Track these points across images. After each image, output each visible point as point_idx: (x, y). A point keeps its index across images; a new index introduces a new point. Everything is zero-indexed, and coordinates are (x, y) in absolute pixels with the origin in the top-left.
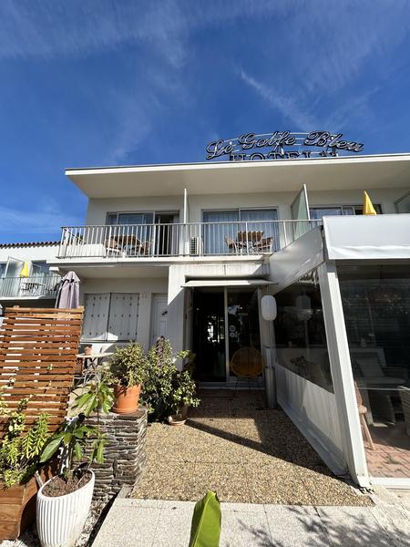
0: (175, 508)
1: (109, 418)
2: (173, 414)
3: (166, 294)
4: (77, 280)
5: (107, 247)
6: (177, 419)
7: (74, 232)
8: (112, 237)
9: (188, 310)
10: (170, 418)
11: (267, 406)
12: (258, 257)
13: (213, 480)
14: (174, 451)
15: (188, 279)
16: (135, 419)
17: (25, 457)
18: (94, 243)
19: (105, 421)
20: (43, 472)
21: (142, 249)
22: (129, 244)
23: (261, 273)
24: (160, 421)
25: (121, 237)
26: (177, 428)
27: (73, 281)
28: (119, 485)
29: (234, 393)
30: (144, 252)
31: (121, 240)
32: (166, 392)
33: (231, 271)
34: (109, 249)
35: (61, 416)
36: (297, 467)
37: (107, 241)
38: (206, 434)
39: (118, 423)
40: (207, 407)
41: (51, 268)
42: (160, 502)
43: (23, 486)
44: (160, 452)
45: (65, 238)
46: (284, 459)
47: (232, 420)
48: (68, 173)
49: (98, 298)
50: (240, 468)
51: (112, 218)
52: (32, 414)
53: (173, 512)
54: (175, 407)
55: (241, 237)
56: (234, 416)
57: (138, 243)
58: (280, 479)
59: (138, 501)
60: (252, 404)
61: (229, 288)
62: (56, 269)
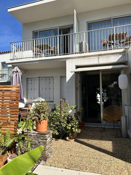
0: (62, 171)
1: (34, 133)
2: (69, 136)
3: (66, 77)
4: (19, 71)
5: (33, 51)
6: (70, 138)
7: (16, 45)
8: (36, 46)
9: (78, 85)
10: (68, 138)
11: (121, 136)
12: (122, 50)
13: (82, 163)
14: (67, 151)
15: (77, 67)
16: (45, 134)
17: (2, 145)
18: (27, 50)
19: (32, 135)
20: (10, 152)
21: (52, 51)
22: (45, 49)
23: (122, 61)
24: (62, 139)
25: (40, 45)
26: (70, 142)
27: (17, 71)
28: (41, 160)
29: (104, 129)
30: (53, 53)
31: (40, 47)
32: (64, 126)
33: (103, 60)
34: (35, 53)
35: (15, 131)
36: (127, 163)
37: (33, 49)
38: (84, 146)
39: (38, 136)
40: (87, 135)
41: (9, 66)
42: (56, 168)
43: (3, 156)
44: (60, 151)
45: (12, 49)
46: (122, 159)
47: (99, 141)
48: (9, 10)
49: (33, 80)
50: (97, 161)
51: (36, 34)
52: (4, 130)
53: (62, 172)
54: (69, 133)
55: (111, 38)
56: (101, 139)
57: (50, 48)
58: (116, 167)
59: (47, 166)
60: (113, 135)
61: (103, 71)
62: (11, 66)
